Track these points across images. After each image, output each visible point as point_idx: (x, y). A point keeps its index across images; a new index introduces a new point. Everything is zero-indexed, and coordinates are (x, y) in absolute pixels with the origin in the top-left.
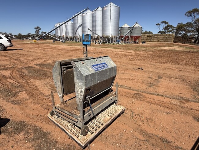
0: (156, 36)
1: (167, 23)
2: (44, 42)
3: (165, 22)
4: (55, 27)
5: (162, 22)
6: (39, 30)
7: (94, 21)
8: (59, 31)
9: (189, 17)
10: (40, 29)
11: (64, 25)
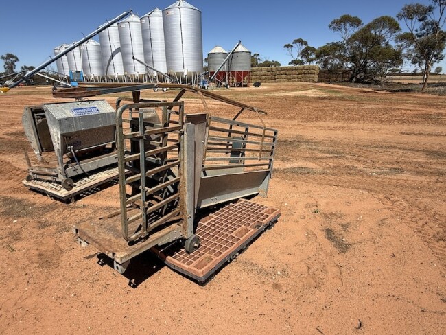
0: (284, 70)
1: (306, 44)
2: (30, 90)
3: (301, 41)
4: (56, 54)
5: (296, 41)
6: (13, 63)
7: (146, 40)
8: (66, 65)
9: (337, 32)
10: (17, 60)
11: (76, 50)
